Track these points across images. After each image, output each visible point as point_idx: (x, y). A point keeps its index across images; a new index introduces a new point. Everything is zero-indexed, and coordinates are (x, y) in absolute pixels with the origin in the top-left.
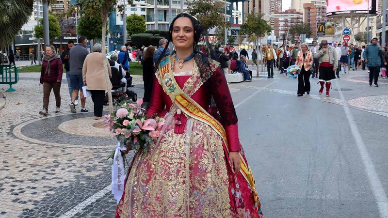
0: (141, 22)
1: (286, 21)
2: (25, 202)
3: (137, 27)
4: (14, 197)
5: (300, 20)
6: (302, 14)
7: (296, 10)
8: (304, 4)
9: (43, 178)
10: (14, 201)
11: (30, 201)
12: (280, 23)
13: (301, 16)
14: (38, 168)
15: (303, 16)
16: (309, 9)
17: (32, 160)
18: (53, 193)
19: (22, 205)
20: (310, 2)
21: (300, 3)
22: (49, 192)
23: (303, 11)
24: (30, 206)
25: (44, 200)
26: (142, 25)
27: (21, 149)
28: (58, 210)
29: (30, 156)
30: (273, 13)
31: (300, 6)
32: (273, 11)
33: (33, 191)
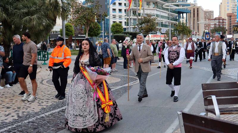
0: (120, 27)
1: (215, 25)
2: (43, 106)
3: (118, 30)
4: (39, 104)
5: (224, 23)
6: (226, 20)
7: (222, 18)
8: (227, 14)
9: (52, 99)
10: (39, 105)
11: (45, 105)
12: (211, 26)
13: (225, 21)
14: (51, 95)
15: (227, 21)
16: (230, 16)
17: (49, 93)
18: (55, 103)
19: (41, 107)
20: (231, 12)
21: (225, 13)
22: (54, 103)
23: (226, 18)
24: (45, 107)
25: (51, 105)
26: (121, 29)
27: (45, 89)
28: (55, 108)
29: (48, 91)
30: (207, 19)
31: (225, 15)
32: (207, 18)
33: (47, 102)
